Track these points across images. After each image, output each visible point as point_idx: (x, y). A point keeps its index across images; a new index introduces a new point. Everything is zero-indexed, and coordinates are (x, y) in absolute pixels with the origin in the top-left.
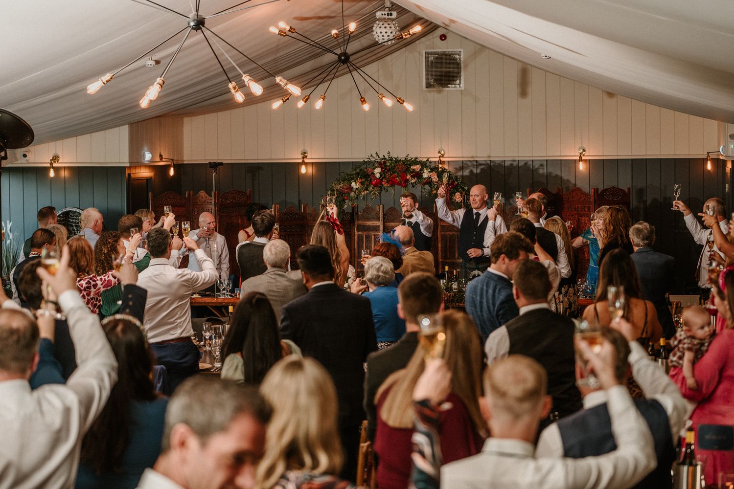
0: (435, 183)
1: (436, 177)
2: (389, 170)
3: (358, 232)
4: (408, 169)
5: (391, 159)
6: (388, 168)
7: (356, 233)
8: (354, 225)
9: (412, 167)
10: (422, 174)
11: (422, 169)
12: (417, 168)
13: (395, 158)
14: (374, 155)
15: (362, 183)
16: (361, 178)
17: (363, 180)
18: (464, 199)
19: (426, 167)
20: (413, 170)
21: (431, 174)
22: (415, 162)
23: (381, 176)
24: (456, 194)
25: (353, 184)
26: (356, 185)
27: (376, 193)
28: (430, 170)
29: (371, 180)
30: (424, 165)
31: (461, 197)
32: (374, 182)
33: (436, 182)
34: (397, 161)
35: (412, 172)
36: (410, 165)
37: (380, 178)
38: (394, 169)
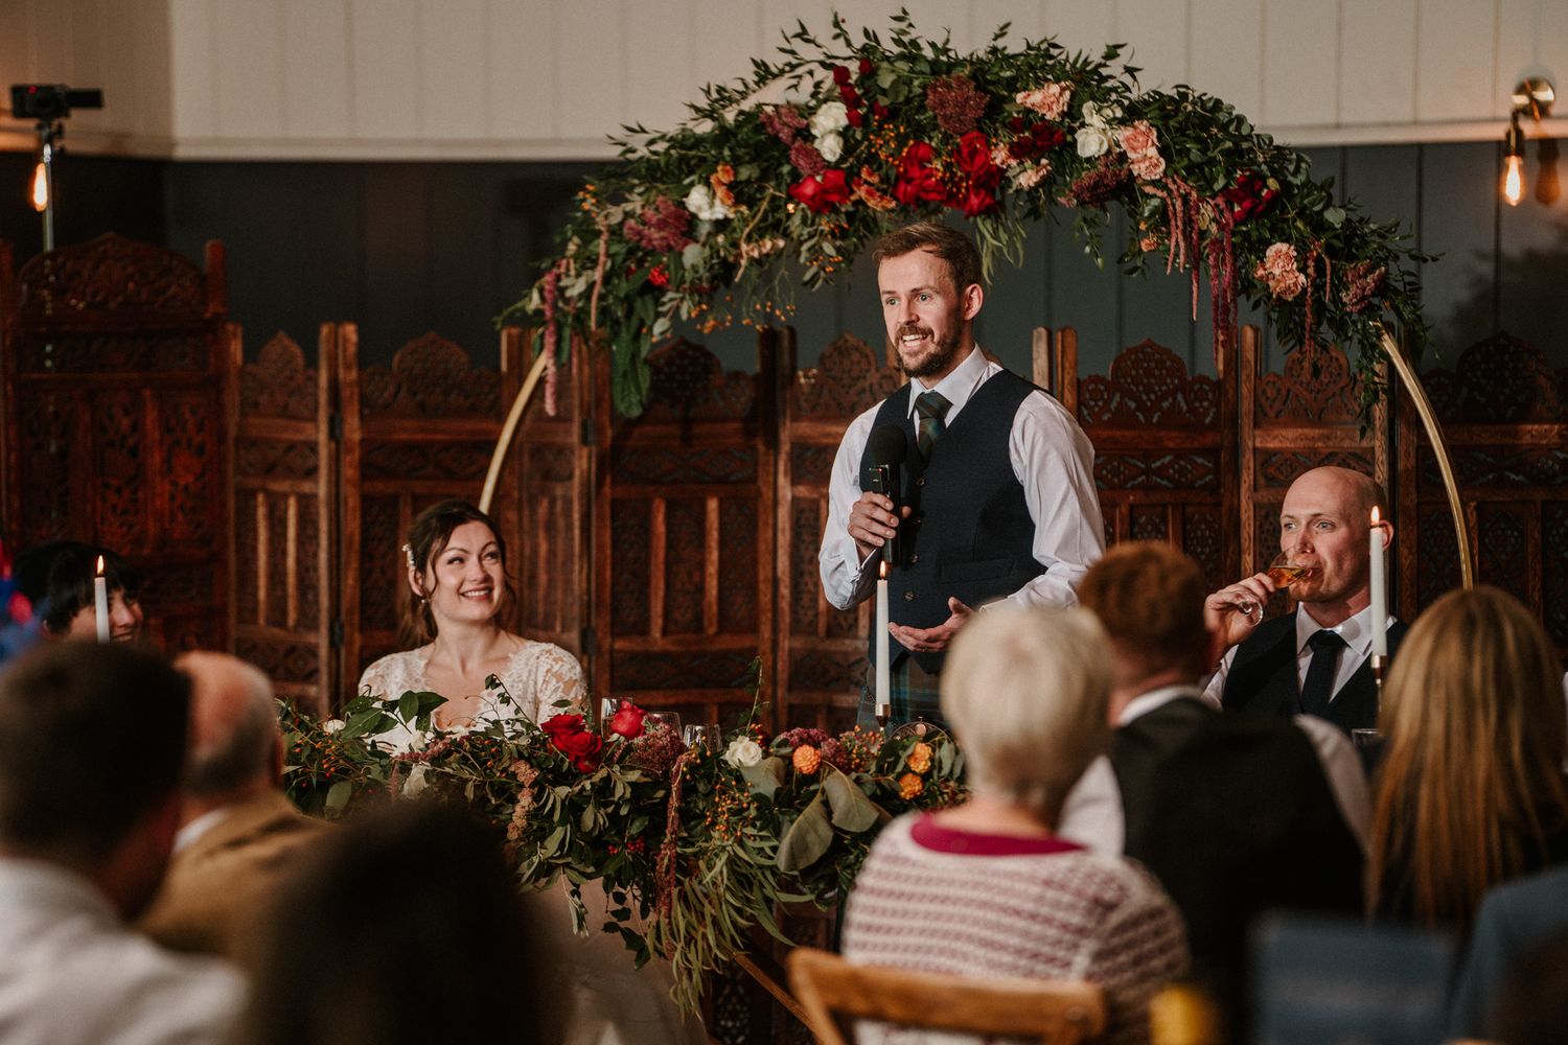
0: (1149, 190)
1: (1152, 152)
2: (892, 114)
3: (794, 483)
4: (995, 107)
5: (911, 52)
6: (884, 101)
7: (786, 491)
8: (773, 444)
9: (1020, 97)
10: (1073, 131)
11: (1073, 113)
12: (1046, 99)
13: (933, 45)
14: (821, 30)
15: (739, 193)
16: (736, 162)
17: (745, 173)
18: (1318, 287)
19: (1101, 97)
20: (1029, 111)
21: (1127, 132)
22: (1040, 63)
23: (848, 150)
24: (1271, 252)
25: (697, 199)
26: (712, 205)
27: (828, 248)
28: (1119, 113)
29: (795, 175)
30: (1087, 82)
31: (1303, 270)
32: (809, 190)
33: (1153, 183)
34: (943, 66)
35: (1015, 126)
36: (1013, 86)
37: (842, 159)
38: (922, 108)
